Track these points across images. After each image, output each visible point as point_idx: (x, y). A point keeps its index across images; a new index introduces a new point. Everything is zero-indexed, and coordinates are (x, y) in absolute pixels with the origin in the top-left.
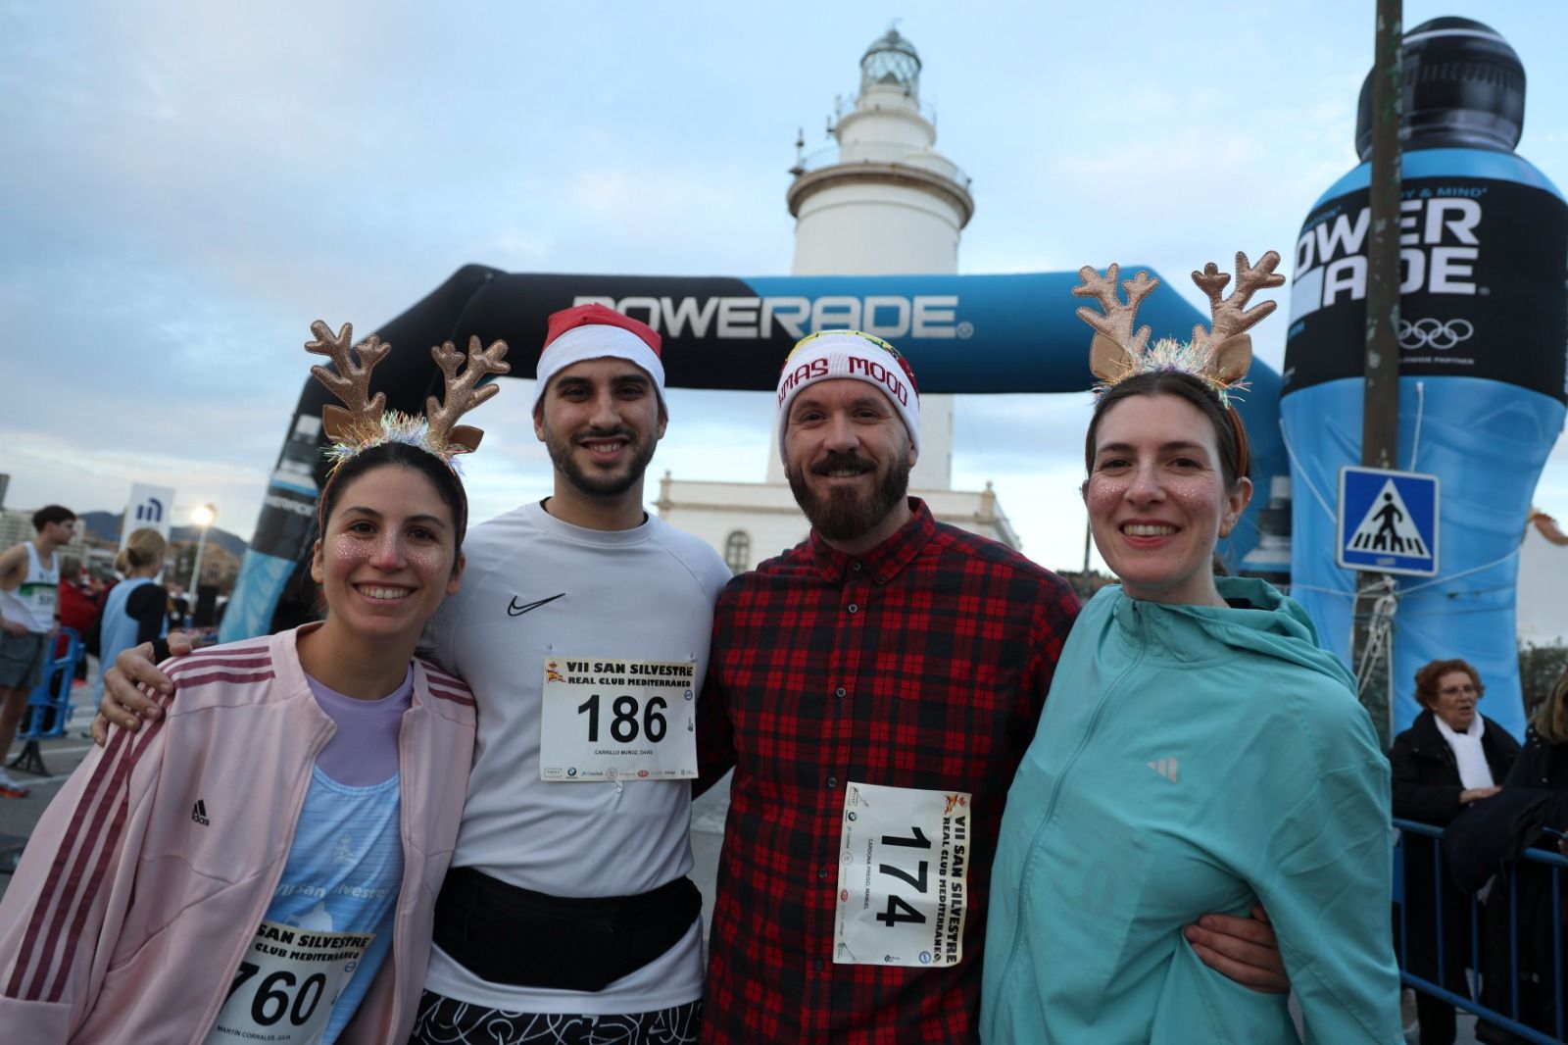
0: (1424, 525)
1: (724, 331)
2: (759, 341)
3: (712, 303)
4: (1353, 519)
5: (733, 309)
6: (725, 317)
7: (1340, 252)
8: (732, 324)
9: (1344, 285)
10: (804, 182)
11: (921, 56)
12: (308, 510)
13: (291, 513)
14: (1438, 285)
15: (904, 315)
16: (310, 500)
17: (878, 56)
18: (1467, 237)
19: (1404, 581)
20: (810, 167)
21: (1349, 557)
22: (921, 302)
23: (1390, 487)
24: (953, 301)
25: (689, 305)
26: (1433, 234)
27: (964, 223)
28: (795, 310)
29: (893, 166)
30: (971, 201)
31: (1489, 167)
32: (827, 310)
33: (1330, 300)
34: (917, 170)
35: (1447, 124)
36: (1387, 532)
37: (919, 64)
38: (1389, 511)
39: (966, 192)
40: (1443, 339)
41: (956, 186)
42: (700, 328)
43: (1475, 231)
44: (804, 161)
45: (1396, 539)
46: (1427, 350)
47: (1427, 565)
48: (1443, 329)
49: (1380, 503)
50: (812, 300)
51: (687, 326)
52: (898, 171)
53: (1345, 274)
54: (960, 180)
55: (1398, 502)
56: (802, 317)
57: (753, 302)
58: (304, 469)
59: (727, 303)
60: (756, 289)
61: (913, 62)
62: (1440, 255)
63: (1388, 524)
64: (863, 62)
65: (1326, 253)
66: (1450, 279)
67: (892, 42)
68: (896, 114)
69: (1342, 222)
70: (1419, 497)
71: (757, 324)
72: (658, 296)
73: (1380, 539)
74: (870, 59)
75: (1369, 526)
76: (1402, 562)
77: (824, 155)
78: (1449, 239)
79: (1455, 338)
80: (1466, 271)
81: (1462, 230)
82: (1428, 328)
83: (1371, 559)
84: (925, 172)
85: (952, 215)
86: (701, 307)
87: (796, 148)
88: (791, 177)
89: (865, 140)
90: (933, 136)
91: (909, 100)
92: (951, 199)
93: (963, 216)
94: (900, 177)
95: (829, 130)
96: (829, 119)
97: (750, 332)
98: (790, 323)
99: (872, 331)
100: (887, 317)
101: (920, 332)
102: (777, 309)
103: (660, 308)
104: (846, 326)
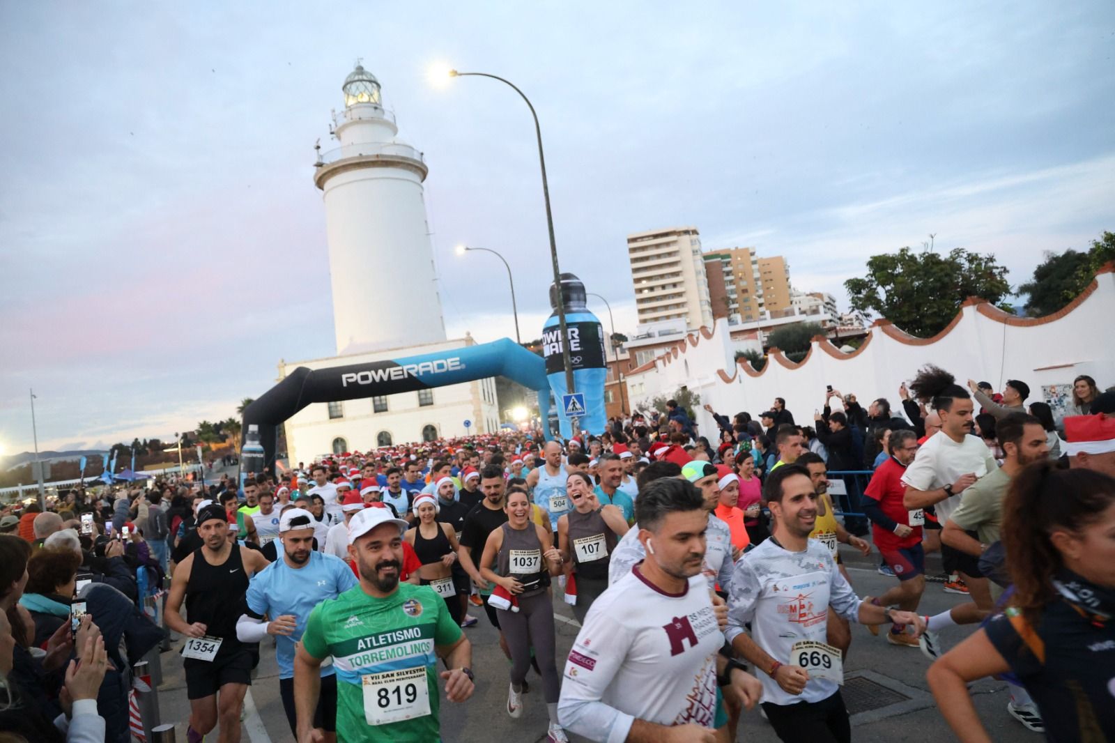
0: (582, 404)
1: (393, 378)
2: (404, 379)
3: (387, 370)
4: (566, 406)
5: (395, 371)
6: (392, 374)
7: (552, 342)
8: (395, 376)
9: (554, 349)
10: (324, 170)
11: (379, 82)
12: (262, 456)
13: (256, 458)
14: (573, 349)
15: (445, 365)
16: (261, 452)
17: (354, 86)
18: (577, 337)
19: (579, 417)
20: (326, 161)
21: (567, 415)
22: (449, 360)
23: (573, 398)
24: (458, 359)
25: (380, 372)
26: (570, 338)
27: (422, 181)
28: (413, 368)
29: (377, 156)
30: (426, 167)
31: (579, 318)
32: (423, 367)
33: (552, 353)
34: (392, 156)
35: (569, 305)
36: (574, 408)
37: (378, 85)
38: (574, 403)
39: (422, 164)
40: (576, 361)
41: (416, 161)
42: (385, 378)
43: (578, 335)
44: (321, 157)
45: (576, 409)
46: (573, 364)
47: (584, 413)
48: (576, 359)
49: (572, 401)
50: (418, 364)
51: (381, 378)
52: (380, 159)
53: (554, 347)
54: (417, 157)
56: (416, 370)
57: (400, 368)
58: (257, 442)
59: (392, 369)
60: (399, 363)
61: (375, 85)
62: (572, 342)
63: (574, 406)
64: (344, 88)
65: (549, 342)
66: (575, 347)
67: (360, 76)
68: (371, 121)
69: (551, 333)
70: (580, 398)
71: (403, 374)
72: (370, 371)
73: (573, 409)
74: (348, 86)
75: (570, 407)
76: (578, 413)
77: (335, 152)
78: (573, 338)
79: (578, 361)
80: (578, 345)
81: (575, 335)
82: (573, 359)
83: (571, 414)
84: (396, 157)
85: (415, 177)
86: (384, 372)
87: (316, 150)
88: (315, 168)
89: (358, 142)
90: (395, 131)
91: (378, 111)
92: (414, 169)
93: (422, 176)
94: (383, 161)
95: (332, 133)
96: (330, 125)
97: (401, 377)
98: (413, 373)
99: (437, 371)
100: (440, 366)
101: (451, 369)
102: (408, 369)
103: (371, 374)
104: (429, 371)
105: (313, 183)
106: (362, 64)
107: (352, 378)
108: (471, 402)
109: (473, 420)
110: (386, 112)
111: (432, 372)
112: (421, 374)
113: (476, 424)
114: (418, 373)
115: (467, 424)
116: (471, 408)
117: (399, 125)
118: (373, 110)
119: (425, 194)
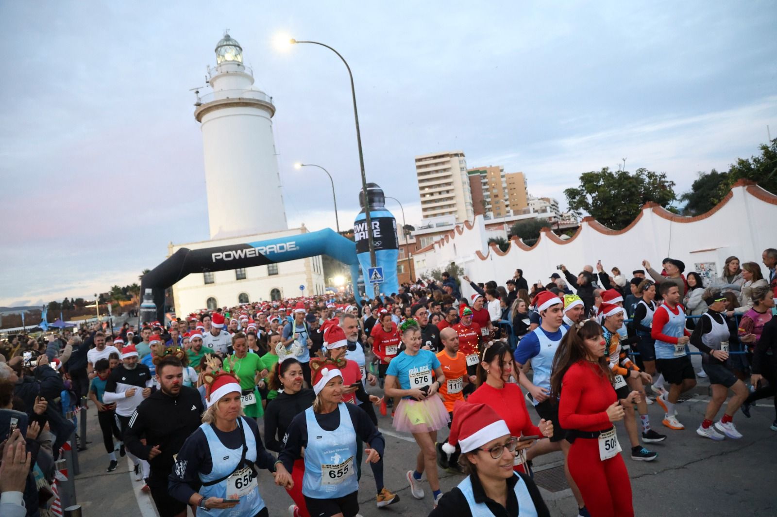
0: (381, 274)
1: (248, 256)
2: (256, 257)
3: (244, 251)
4: (370, 276)
5: (249, 251)
6: (248, 253)
7: (360, 231)
8: (250, 254)
10: (202, 108)
11: (241, 47)
12: (155, 310)
13: (151, 312)
14: (375, 236)
15: (285, 247)
16: (154, 308)
17: (223, 49)
18: (378, 228)
19: (379, 284)
20: (203, 102)
21: (371, 282)
22: (288, 244)
23: (375, 270)
24: (294, 243)
25: (239, 252)
26: (373, 228)
27: (271, 117)
28: (262, 249)
29: (240, 99)
30: (274, 107)
31: (380, 214)
32: (269, 248)
33: (360, 239)
34: (250, 99)
35: (373, 205)
36: (376, 277)
37: (241, 49)
38: (376, 274)
39: (271, 105)
40: (377, 245)
41: (267, 103)
42: (243, 256)
44: (200, 99)
46: (375, 247)
47: (382, 281)
48: (377, 243)
49: (374, 273)
50: (266, 247)
51: (240, 256)
52: (242, 101)
53: (362, 235)
54: (267, 100)
55: (377, 272)
56: (264, 251)
57: (253, 249)
58: (151, 301)
59: (247, 250)
60: (252, 246)
61: (238, 48)
62: (375, 231)
64: (216, 50)
65: (359, 231)
66: (377, 235)
67: (228, 41)
68: (235, 74)
69: (360, 225)
70: (380, 270)
71: (255, 253)
72: (232, 251)
74: (219, 49)
75: (373, 276)
76: (379, 281)
77: (209, 96)
78: (375, 228)
79: (379, 244)
81: (377, 226)
82: (375, 243)
83: (374, 282)
84: (253, 99)
85: (265, 114)
86: (242, 251)
87: (196, 94)
88: (195, 107)
89: (225, 89)
90: (252, 81)
91: (240, 67)
92: (266, 108)
93: (271, 113)
94: (243, 103)
95: (207, 82)
96: (206, 76)
97: (254, 255)
98: (262, 252)
99: (280, 251)
100: (282, 248)
101: (289, 250)
102: (259, 250)
103: (232, 253)
104: (274, 251)
105: (194, 118)
106: (229, 33)
107: (219, 256)
108: (305, 273)
109: (306, 285)
110: (246, 68)
111: (276, 252)
112: (268, 253)
113: (308, 288)
114: (266, 252)
115: (302, 288)
116: (305, 276)
117: (255, 77)
118: (237, 66)
119: (273, 126)
